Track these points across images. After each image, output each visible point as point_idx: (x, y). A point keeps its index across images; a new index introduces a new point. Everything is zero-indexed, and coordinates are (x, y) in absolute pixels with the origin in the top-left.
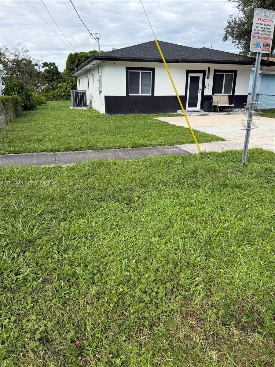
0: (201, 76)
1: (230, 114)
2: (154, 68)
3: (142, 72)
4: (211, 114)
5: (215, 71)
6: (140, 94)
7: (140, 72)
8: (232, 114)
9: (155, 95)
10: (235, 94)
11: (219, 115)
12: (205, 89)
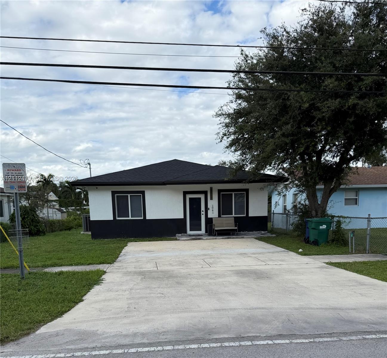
0: (202, 197)
1: (230, 238)
2: (144, 191)
3: (130, 196)
4: (205, 239)
5: (220, 191)
6: (130, 218)
7: (129, 195)
8: (233, 238)
9: (147, 218)
10: (250, 215)
11: (216, 239)
12: (208, 210)
